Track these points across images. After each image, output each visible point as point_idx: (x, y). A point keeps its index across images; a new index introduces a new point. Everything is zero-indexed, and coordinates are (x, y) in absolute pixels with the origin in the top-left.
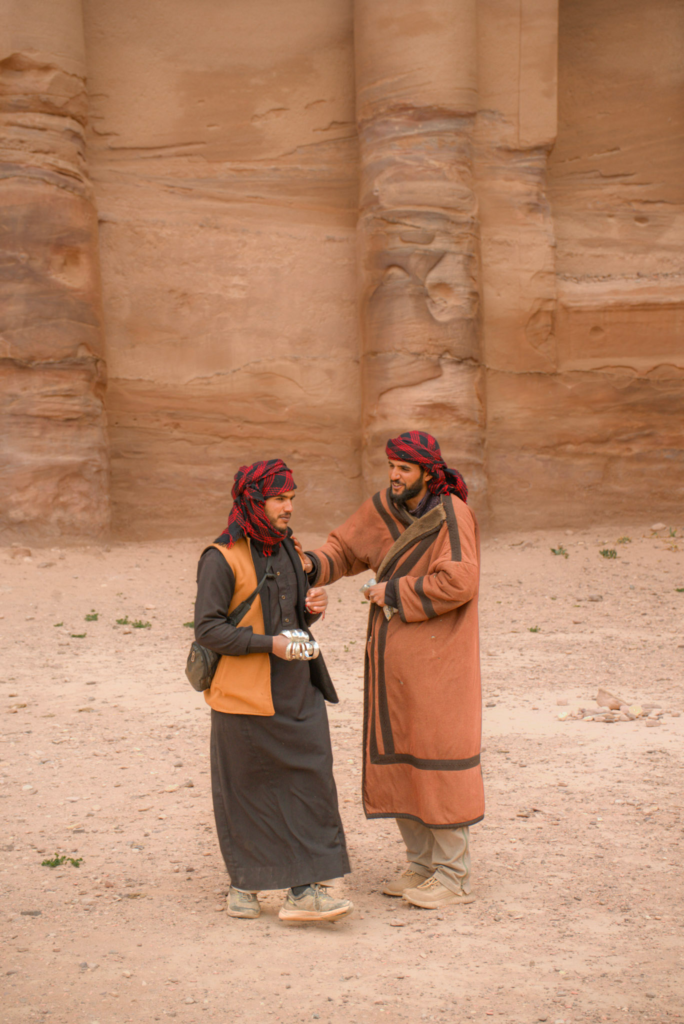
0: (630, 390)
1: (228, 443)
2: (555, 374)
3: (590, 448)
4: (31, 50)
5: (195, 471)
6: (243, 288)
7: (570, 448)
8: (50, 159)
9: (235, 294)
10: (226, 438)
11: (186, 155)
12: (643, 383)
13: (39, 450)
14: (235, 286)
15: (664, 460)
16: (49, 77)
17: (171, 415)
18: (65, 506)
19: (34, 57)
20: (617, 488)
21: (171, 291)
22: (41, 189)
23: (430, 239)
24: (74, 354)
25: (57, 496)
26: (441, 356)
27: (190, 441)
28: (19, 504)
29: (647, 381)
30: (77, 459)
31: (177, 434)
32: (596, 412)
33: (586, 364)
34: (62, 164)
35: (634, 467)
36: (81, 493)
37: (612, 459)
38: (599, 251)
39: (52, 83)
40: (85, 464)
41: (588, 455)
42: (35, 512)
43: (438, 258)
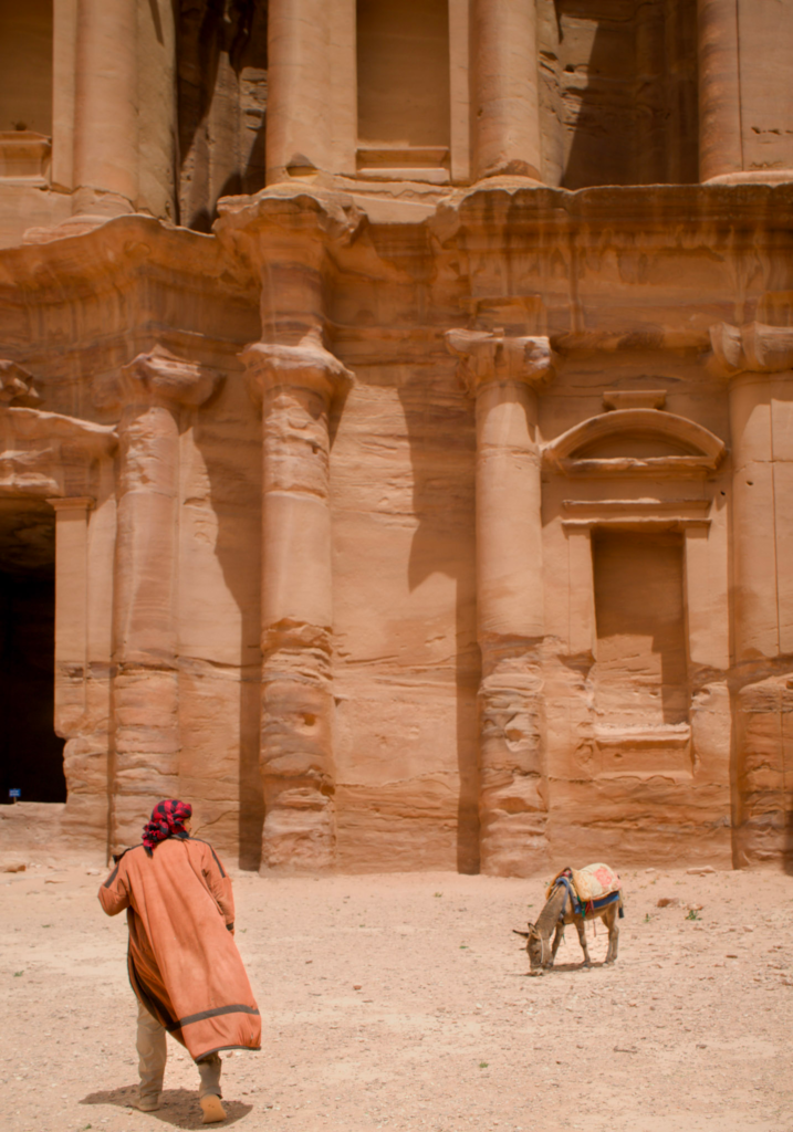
0: (636, 791)
1: (407, 820)
2: (591, 781)
3: (613, 825)
4: (293, 615)
5: (387, 836)
6: (416, 733)
7: (601, 824)
8: (300, 669)
9: (412, 737)
10: (405, 817)
11: (388, 663)
12: (643, 787)
13: (286, 823)
14: (412, 733)
15: (657, 831)
16: (301, 629)
17: (374, 805)
18: (298, 855)
19: (295, 619)
20: (629, 847)
21: (377, 736)
22: (294, 685)
23: (508, 706)
24: (306, 772)
25: (294, 849)
26: (513, 771)
27: (384, 819)
28: (274, 853)
29: (645, 785)
30: (306, 829)
31: (378, 815)
32: (616, 803)
33: (611, 775)
34: (307, 671)
35: (640, 835)
36: (309, 848)
37: (626, 830)
38: (629, 711)
39: (303, 631)
40: (311, 831)
41: (612, 828)
42: (282, 858)
43: (512, 717)
